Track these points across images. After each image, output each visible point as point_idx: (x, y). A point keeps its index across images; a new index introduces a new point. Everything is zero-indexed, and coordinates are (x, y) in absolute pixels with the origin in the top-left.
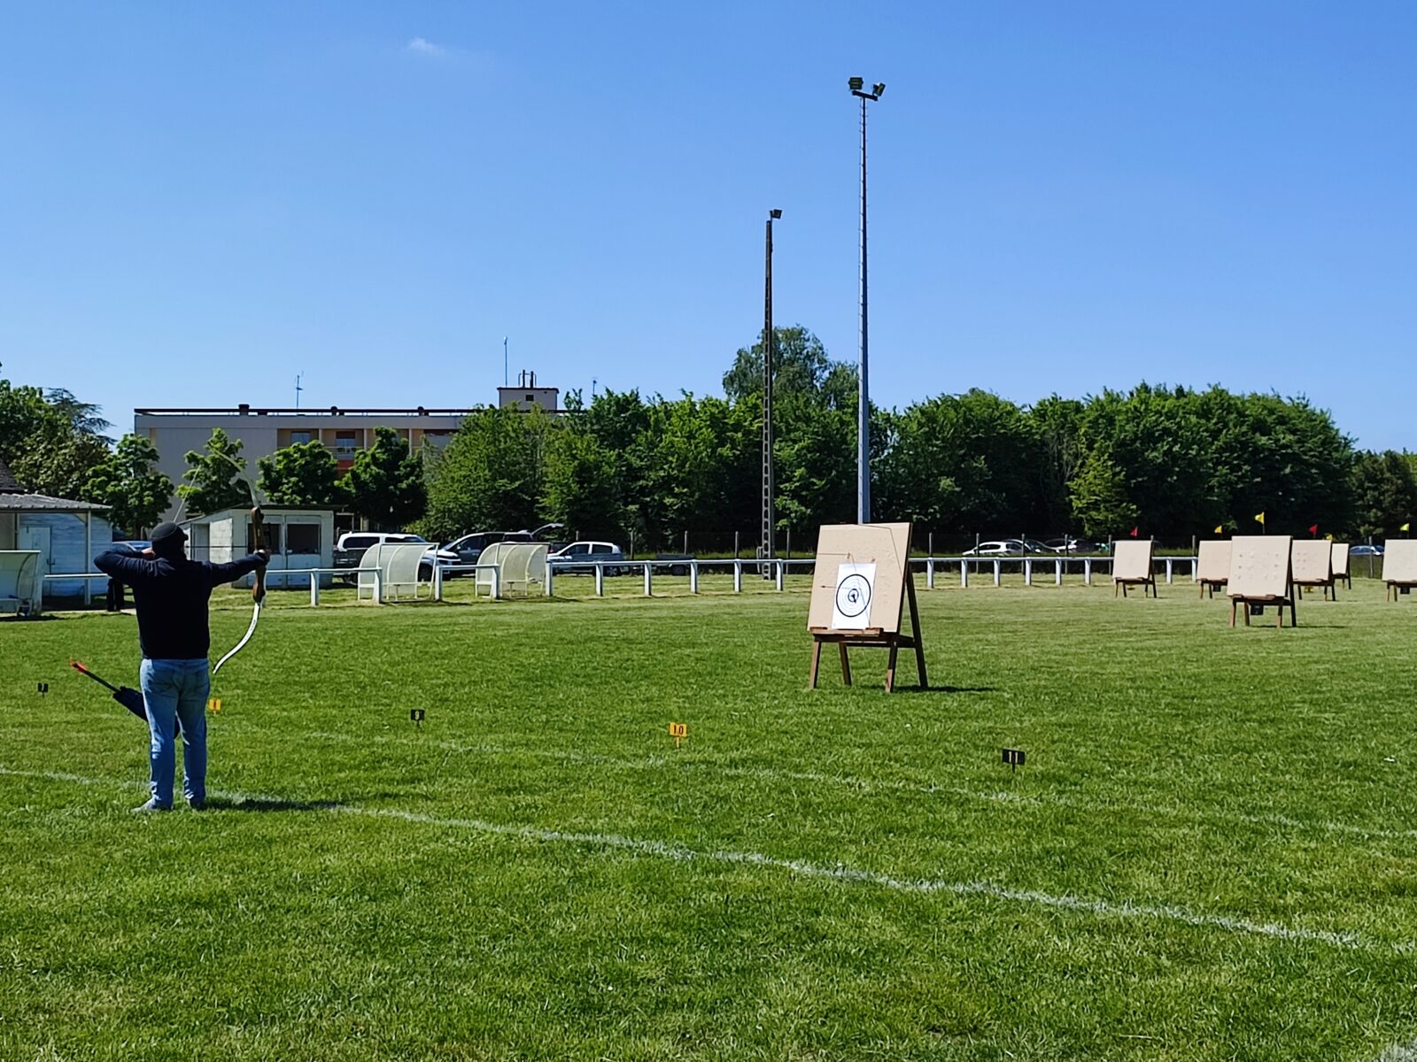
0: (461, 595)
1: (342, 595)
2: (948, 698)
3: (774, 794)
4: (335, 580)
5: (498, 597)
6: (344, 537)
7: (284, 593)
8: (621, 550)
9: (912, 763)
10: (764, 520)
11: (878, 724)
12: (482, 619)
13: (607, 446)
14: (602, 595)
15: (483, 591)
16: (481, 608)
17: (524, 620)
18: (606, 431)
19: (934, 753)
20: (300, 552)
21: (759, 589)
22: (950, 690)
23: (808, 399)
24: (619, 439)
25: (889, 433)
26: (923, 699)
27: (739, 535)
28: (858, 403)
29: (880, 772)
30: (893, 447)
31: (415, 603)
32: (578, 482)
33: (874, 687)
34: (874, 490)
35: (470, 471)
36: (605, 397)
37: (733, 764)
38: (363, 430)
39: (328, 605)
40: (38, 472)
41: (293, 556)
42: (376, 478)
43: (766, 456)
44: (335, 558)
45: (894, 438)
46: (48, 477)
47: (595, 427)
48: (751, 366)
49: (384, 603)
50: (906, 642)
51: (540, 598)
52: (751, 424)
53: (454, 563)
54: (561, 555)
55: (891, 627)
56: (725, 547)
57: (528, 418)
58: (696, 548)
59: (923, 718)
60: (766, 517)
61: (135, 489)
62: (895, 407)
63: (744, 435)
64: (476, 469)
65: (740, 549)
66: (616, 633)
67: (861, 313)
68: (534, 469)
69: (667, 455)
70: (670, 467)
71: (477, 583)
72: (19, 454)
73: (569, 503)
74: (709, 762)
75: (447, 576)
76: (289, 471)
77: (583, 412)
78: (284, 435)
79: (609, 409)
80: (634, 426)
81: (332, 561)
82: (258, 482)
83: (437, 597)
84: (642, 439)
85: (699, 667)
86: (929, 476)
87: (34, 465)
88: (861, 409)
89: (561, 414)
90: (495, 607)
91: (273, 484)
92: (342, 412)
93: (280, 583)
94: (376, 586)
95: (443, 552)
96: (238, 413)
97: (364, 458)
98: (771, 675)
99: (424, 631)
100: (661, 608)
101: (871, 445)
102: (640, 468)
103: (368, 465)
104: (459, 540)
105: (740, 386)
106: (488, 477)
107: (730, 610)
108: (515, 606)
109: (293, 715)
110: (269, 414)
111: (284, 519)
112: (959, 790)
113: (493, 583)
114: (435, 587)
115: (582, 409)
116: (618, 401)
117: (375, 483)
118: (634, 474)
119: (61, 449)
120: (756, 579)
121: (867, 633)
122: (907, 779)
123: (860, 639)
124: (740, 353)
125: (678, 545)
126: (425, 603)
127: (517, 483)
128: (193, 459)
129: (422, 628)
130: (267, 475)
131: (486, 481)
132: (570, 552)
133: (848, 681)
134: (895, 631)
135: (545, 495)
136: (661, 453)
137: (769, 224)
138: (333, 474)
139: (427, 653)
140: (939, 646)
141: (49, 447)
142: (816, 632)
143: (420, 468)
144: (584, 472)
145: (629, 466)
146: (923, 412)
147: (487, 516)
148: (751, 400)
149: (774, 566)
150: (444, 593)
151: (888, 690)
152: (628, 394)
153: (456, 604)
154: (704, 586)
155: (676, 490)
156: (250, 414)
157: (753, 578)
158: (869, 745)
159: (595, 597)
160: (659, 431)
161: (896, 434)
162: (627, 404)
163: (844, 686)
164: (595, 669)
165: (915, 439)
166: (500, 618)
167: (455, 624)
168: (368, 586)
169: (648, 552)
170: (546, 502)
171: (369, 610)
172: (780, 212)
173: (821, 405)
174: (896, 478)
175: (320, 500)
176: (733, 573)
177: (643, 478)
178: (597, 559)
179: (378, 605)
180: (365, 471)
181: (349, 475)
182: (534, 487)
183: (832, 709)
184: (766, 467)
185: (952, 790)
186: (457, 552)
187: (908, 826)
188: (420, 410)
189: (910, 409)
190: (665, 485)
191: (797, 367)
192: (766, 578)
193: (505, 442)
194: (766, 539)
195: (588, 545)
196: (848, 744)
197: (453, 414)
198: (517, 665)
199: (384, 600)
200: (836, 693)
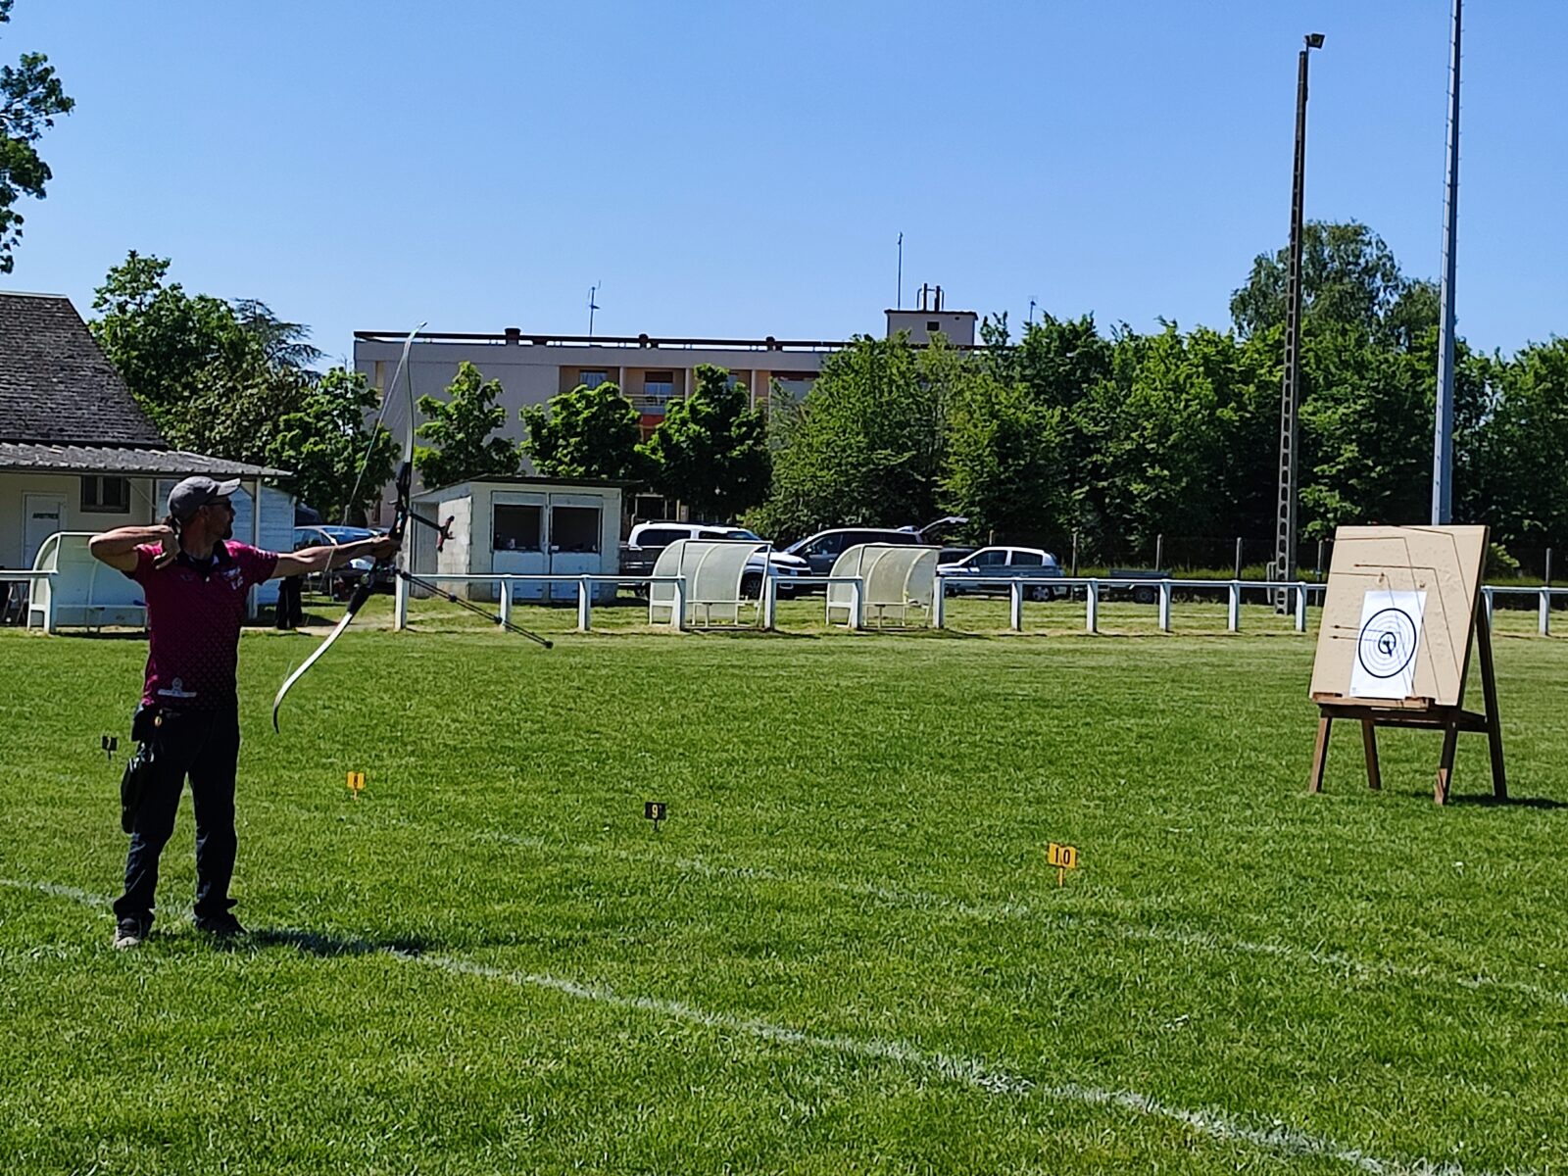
0: (805, 621)
1: (628, 616)
2: (1538, 819)
3: (1200, 978)
4: (621, 594)
5: (859, 628)
6: (638, 529)
7: (543, 610)
8: (1058, 562)
9: (1452, 931)
10: (1280, 520)
11: (1408, 860)
12: (827, 660)
13: (1045, 400)
14: (1019, 629)
15: (838, 616)
16: (831, 643)
17: (893, 665)
18: (1043, 379)
19: (1494, 915)
20: (571, 550)
21: (1269, 627)
22: (1544, 804)
23: (1362, 335)
24: (1062, 390)
25: (1488, 390)
26: (1493, 820)
27: (1243, 543)
28: (1437, 342)
29: (1392, 947)
30: (1496, 413)
31: (733, 633)
32: (997, 454)
33: (1417, 795)
34: (1459, 480)
35: (837, 435)
36: (1044, 326)
37: (1146, 919)
38: (684, 370)
39: (603, 631)
40: (213, 422)
41: (560, 554)
42: (695, 440)
43: (1287, 421)
44: (622, 561)
45: (1494, 397)
46: (226, 429)
47: (1027, 372)
48: (1276, 282)
49: (687, 630)
50: (1472, 723)
51: (924, 631)
52: (1270, 372)
53: (800, 573)
54: (963, 566)
55: (1448, 697)
56: (1220, 560)
57: (925, 357)
58: (1173, 560)
59: (1488, 851)
60: (1284, 515)
61: (345, 448)
62: (1498, 350)
63: (1258, 388)
64: (844, 432)
65: (1243, 566)
66: (1028, 689)
67: (1448, 199)
68: (933, 434)
69: (1138, 416)
70: (1141, 436)
71: (829, 604)
72: (186, 394)
73: (981, 487)
74: (1105, 914)
75: (783, 593)
76: (569, 428)
77: (1009, 349)
78: (569, 374)
79: (1049, 344)
80: (1085, 371)
81: (617, 564)
82: (523, 444)
83: (767, 624)
84: (1097, 391)
85: (1142, 749)
86: (1551, 458)
87: (207, 411)
88: (1442, 351)
89: (977, 352)
90: (853, 642)
91: (545, 449)
92: (655, 343)
93: (539, 595)
94: (676, 603)
95: (784, 556)
96: (503, 342)
97: (678, 412)
98: (1252, 767)
99: (733, 675)
100: (1108, 653)
101: (1458, 409)
102: (1094, 437)
103: (684, 422)
104: (810, 539)
105: (1257, 311)
106: (863, 445)
107: (1215, 660)
108: (884, 642)
109: (473, 802)
110: (550, 343)
111: (550, 499)
112: (1523, 986)
113: (853, 605)
114: (764, 607)
115: (1008, 344)
116: (1062, 334)
117: (693, 450)
118: (1083, 444)
119: (246, 388)
120: (1265, 612)
121: (1408, 704)
122: (1437, 962)
123: (1398, 716)
124: (1259, 261)
125: (1146, 556)
126: (748, 634)
127: (907, 455)
128: (428, 407)
129: (731, 670)
130: (536, 434)
131: (860, 450)
132: (979, 561)
133: (1375, 782)
134: (1455, 703)
135: (947, 473)
136: (1127, 413)
137: (1304, 56)
138: (629, 435)
139: (723, 709)
140: (1540, 728)
141: (230, 384)
142: (1323, 700)
143: (762, 428)
144: (1008, 439)
145: (1078, 432)
146: (1543, 359)
147: (860, 504)
148: (1274, 334)
149: (1293, 592)
150: (777, 618)
151: (1439, 800)
152: (1077, 322)
153: (796, 636)
154: (1181, 621)
155: (1150, 471)
156: (521, 342)
157: (1259, 611)
158: (1382, 897)
159: (1008, 632)
160: (1126, 381)
161: (1500, 393)
162: (1075, 338)
163: (1368, 791)
164: (974, 745)
165: (1529, 400)
166: (855, 659)
167: (784, 667)
168: (664, 602)
169: (1100, 566)
170: (948, 485)
171: (663, 639)
172: (1322, 37)
173: (1383, 344)
174: (1497, 461)
175: (612, 473)
176: (1227, 602)
177: (1098, 451)
178: (1017, 575)
179: (679, 632)
180: (679, 431)
181: (655, 437)
182: (931, 461)
183: (1339, 829)
184: (1286, 438)
185: (1511, 986)
186: (806, 557)
187: (1419, 1051)
188: (770, 342)
189: (1523, 353)
190: (1133, 463)
191: (1347, 284)
192: (1280, 611)
193: (890, 392)
194: (1283, 550)
195: (1006, 552)
196: (1350, 893)
197: (818, 349)
198: (855, 735)
199: (687, 626)
200: (1351, 802)
